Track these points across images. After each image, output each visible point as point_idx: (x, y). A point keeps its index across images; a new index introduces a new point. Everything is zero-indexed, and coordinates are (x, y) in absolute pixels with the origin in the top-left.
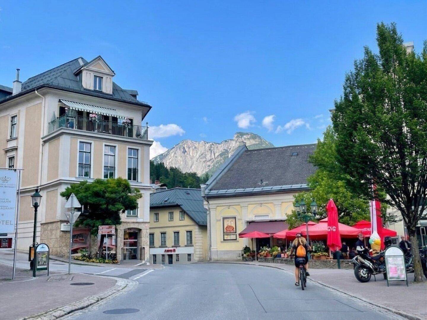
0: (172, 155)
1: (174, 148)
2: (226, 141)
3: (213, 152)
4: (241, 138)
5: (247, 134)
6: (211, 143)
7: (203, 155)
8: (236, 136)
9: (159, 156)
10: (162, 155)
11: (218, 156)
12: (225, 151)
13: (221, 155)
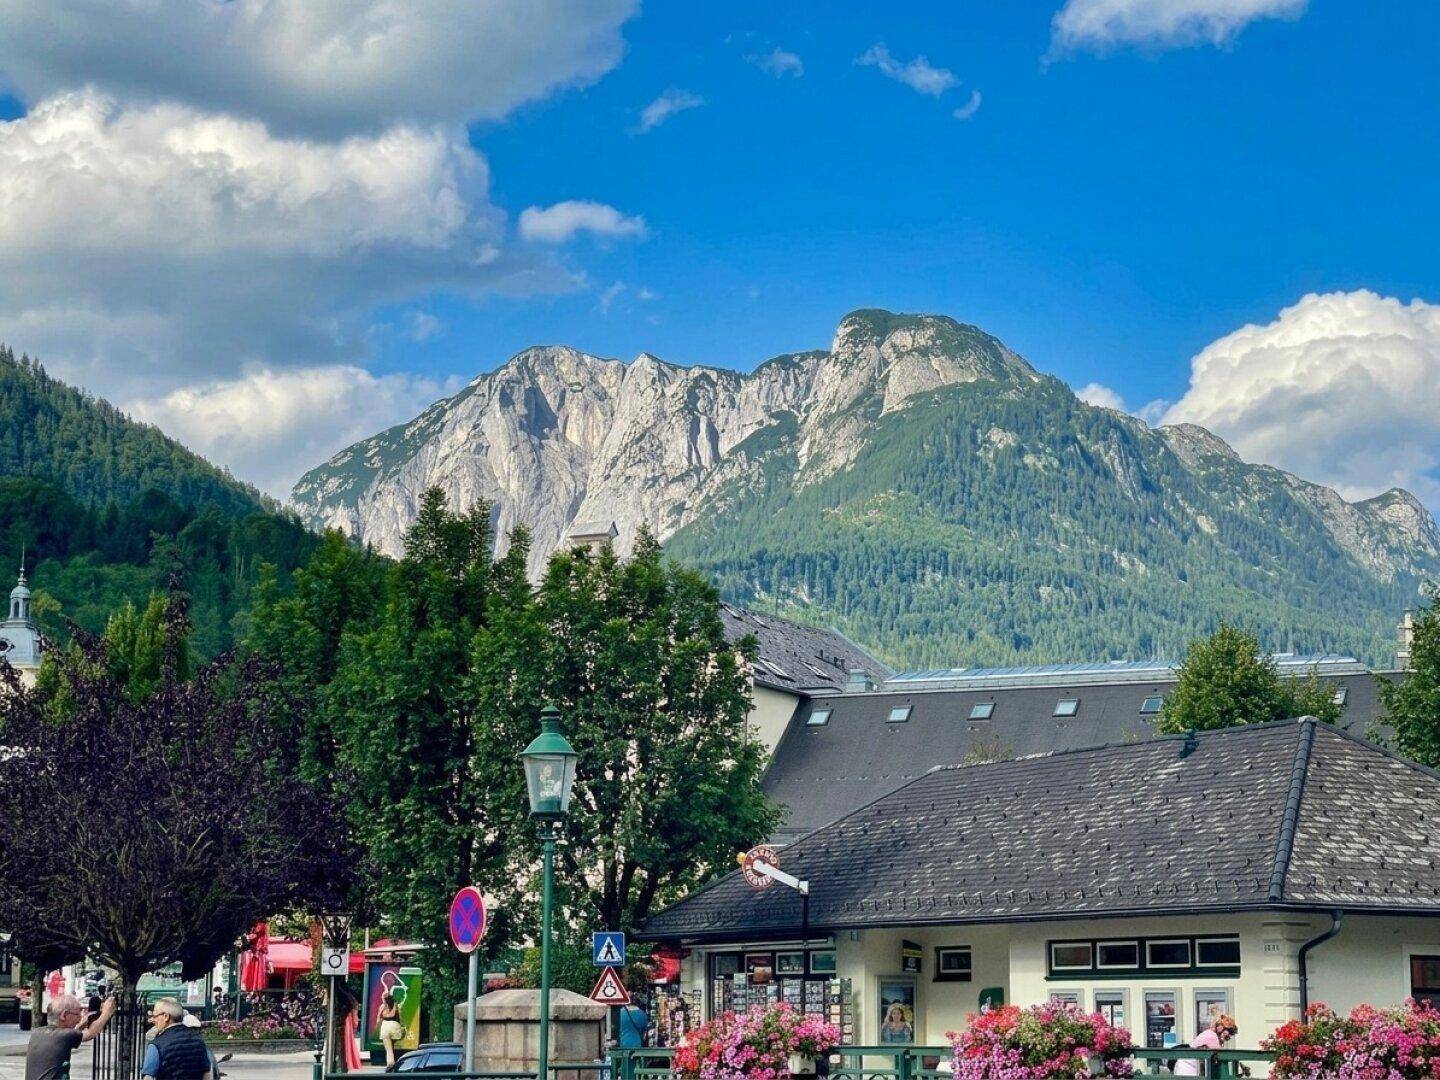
0: (461, 435)
1: (470, 391)
2: (786, 362)
3: (703, 426)
4: (879, 345)
5: (915, 323)
6: (696, 372)
7: (645, 444)
8: (842, 331)
9: (381, 437)
10: (397, 432)
11: (733, 451)
12: (774, 422)
13: (751, 447)
